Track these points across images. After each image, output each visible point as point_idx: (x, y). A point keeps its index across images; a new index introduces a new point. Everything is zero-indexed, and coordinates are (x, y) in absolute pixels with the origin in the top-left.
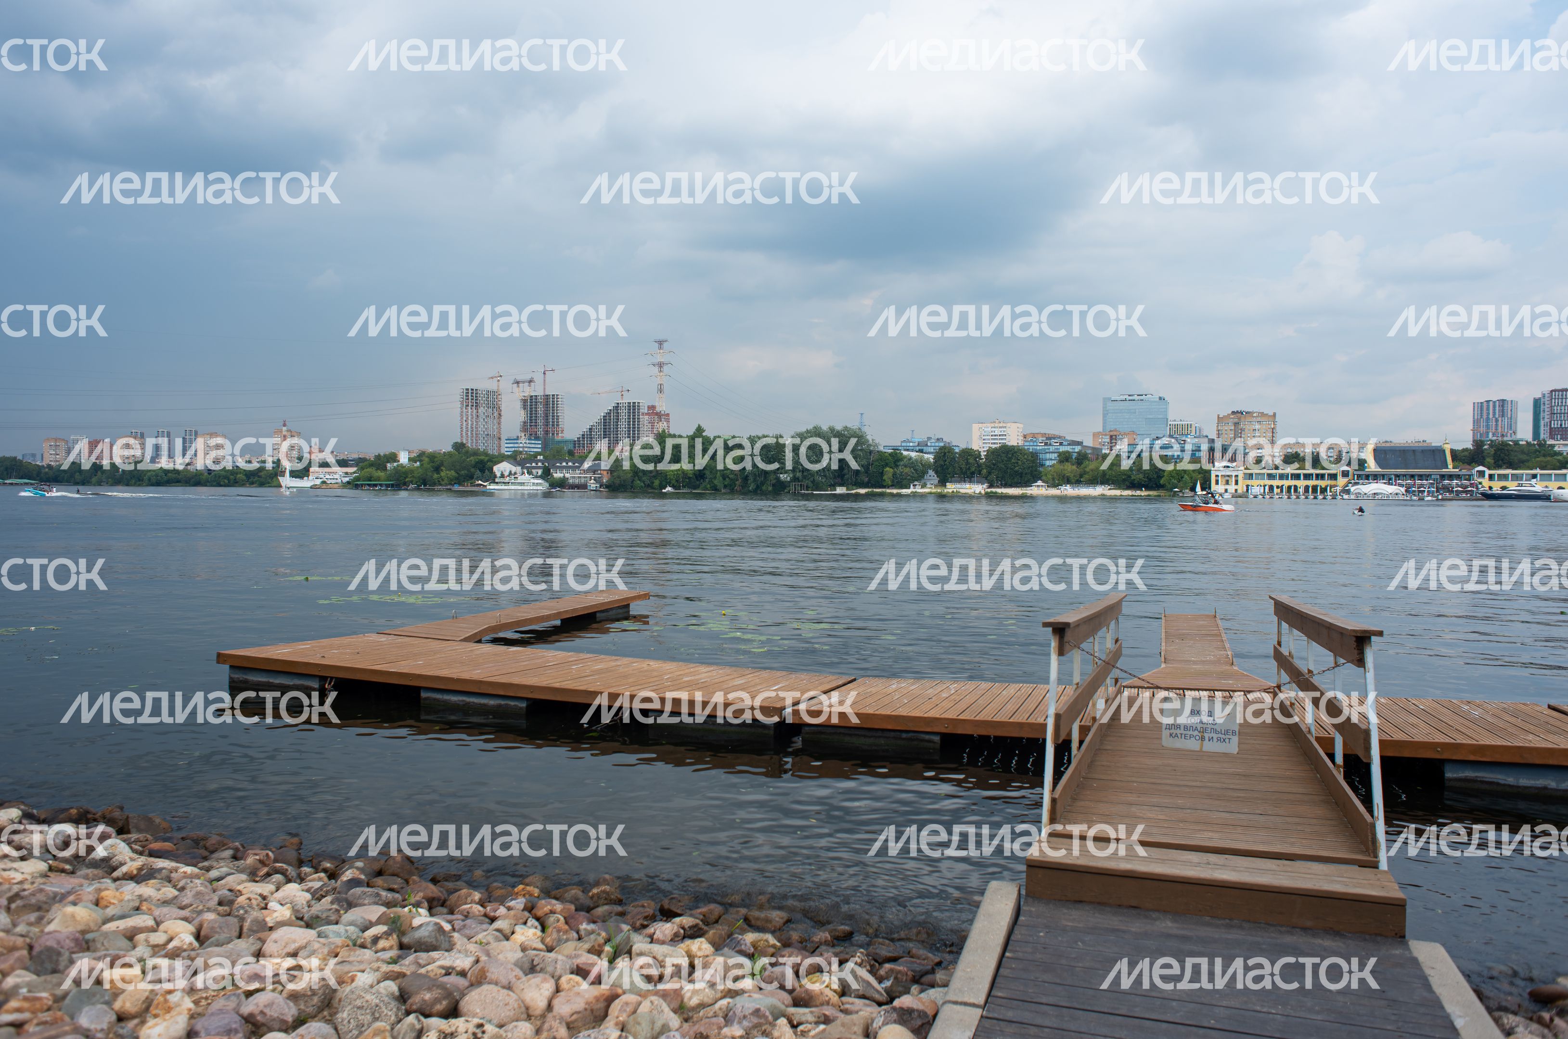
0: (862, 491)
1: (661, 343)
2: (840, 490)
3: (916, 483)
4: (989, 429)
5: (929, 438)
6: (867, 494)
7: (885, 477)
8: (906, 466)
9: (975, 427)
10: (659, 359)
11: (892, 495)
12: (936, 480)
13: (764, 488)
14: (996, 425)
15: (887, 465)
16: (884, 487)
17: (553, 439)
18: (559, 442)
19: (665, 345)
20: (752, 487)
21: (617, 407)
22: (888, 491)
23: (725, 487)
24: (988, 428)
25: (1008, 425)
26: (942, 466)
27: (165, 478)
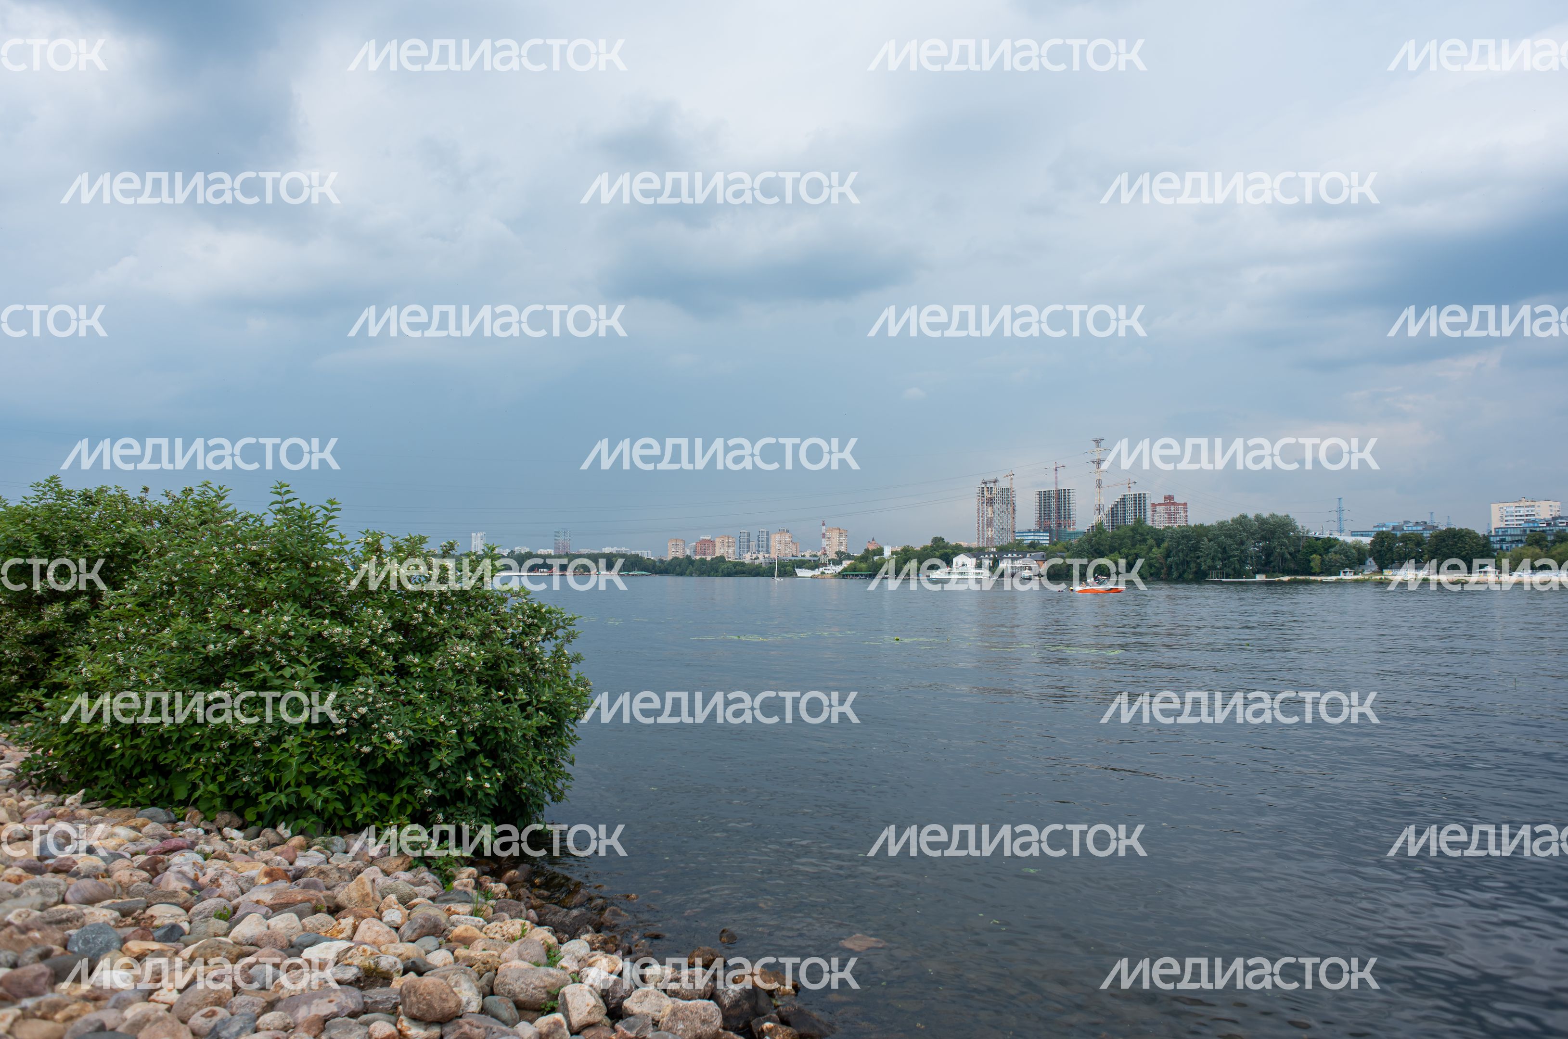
0: (1286, 578)
1: (1098, 442)
2: (1260, 578)
3: (1347, 570)
4: (1513, 509)
5: (1406, 522)
6: (1290, 582)
7: (1312, 564)
8: (1336, 553)
9: (1495, 507)
10: (1097, 457)
11: (1322, 582)
12: (1375, 568)
13: (1185, 576)
14: (1521, 504)
15: (1315, 552)
16: (1314, 574)
17: (1065, 531)
18: (1070, 534)
19: (1102, 443)
20: (1175, 575)
21: (1123, 500)
22: (1319, 578)
23: (1151, 575)
24: (1511, 508)
25: (1537, 503)
26: (1379, 552)
27: (734, 570)
